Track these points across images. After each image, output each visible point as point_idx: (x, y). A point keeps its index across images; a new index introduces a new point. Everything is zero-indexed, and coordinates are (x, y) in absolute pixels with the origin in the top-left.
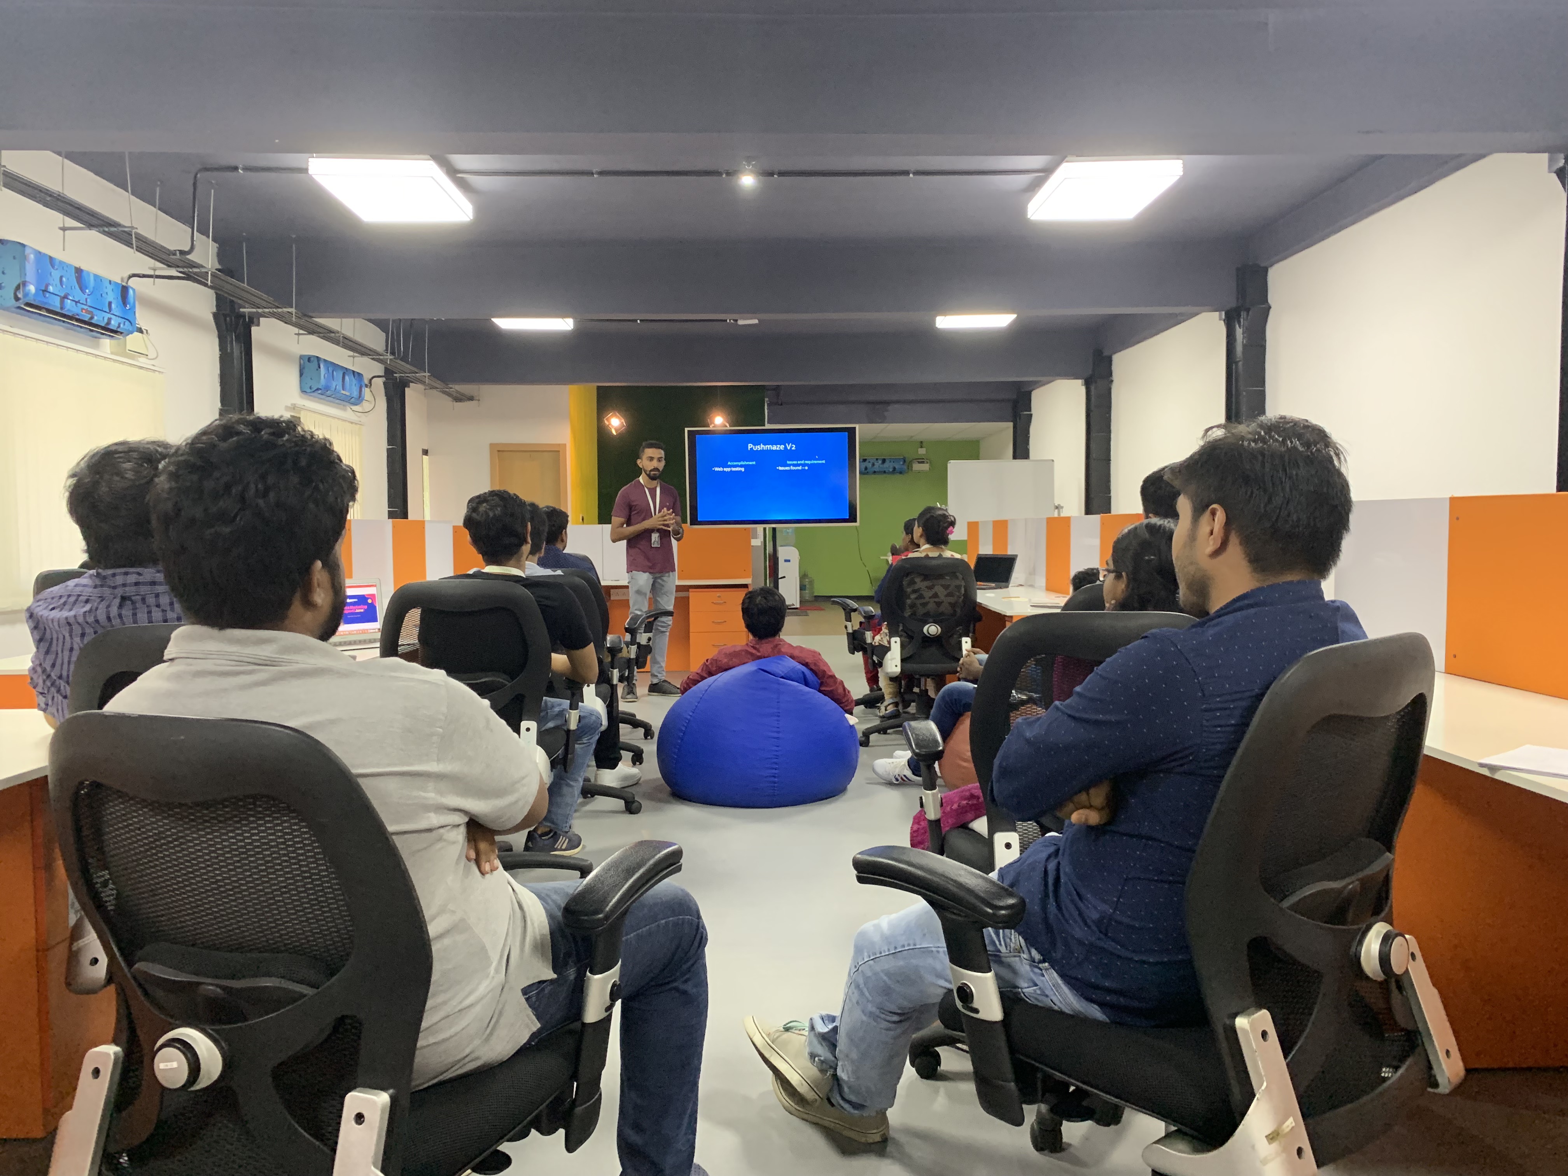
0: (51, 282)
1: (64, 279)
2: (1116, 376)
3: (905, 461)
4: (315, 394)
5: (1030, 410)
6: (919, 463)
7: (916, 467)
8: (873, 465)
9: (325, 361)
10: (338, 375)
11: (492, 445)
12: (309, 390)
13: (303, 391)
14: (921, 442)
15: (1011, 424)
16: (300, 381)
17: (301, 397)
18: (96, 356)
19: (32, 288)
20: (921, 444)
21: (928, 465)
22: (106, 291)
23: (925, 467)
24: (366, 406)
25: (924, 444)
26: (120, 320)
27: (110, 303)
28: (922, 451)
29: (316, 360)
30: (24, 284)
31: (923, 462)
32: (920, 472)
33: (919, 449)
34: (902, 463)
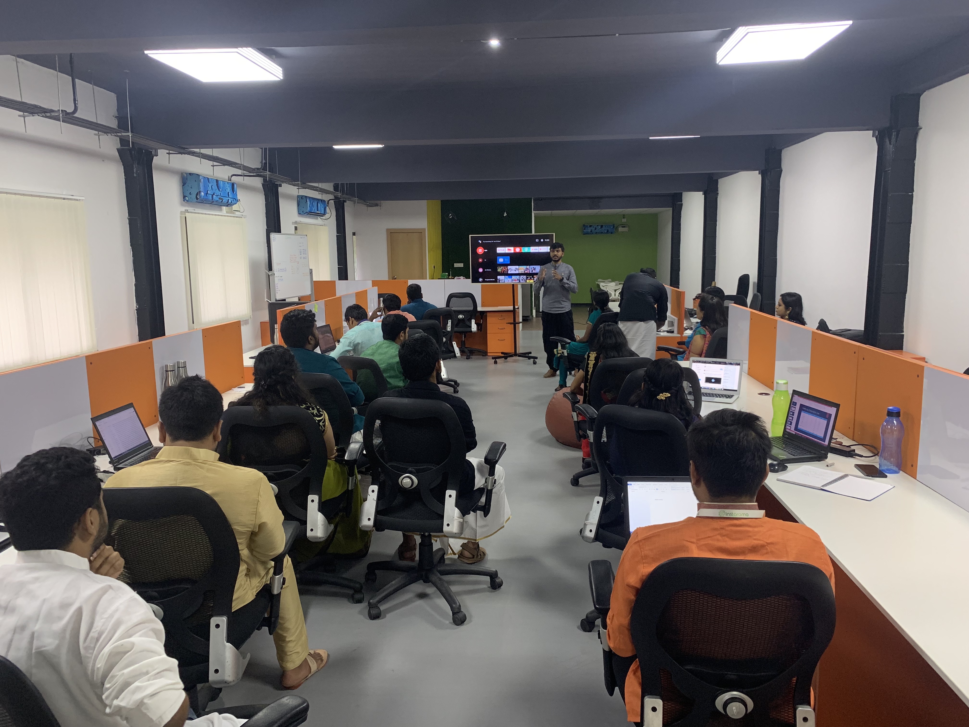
0: (209, 189)
1: (213, 187)
2: (720, 191)
3: (614, 226)
4: (306, 215)
5: (682, 201)
6: (623, 227)
7: (621, 229)
8: (596, 229)
9: (310, 198)
10: (315, 204)
11: (387, 230)
12: (302, 213)
13: (299, 214)
14: (624, 215)
15: (671, 209)
16: (298, 208)
17: (299, 217)
18: (222, 216)
19: (203, 194)
22: (227, 187)
23: (626, 229)
24: (327, 216)
26: (232, 199)
27: (228, 193)
29: (305, 198)
30: (200, 192)
32: (623, 232)
33: (623, 219)
34: (612, 227)
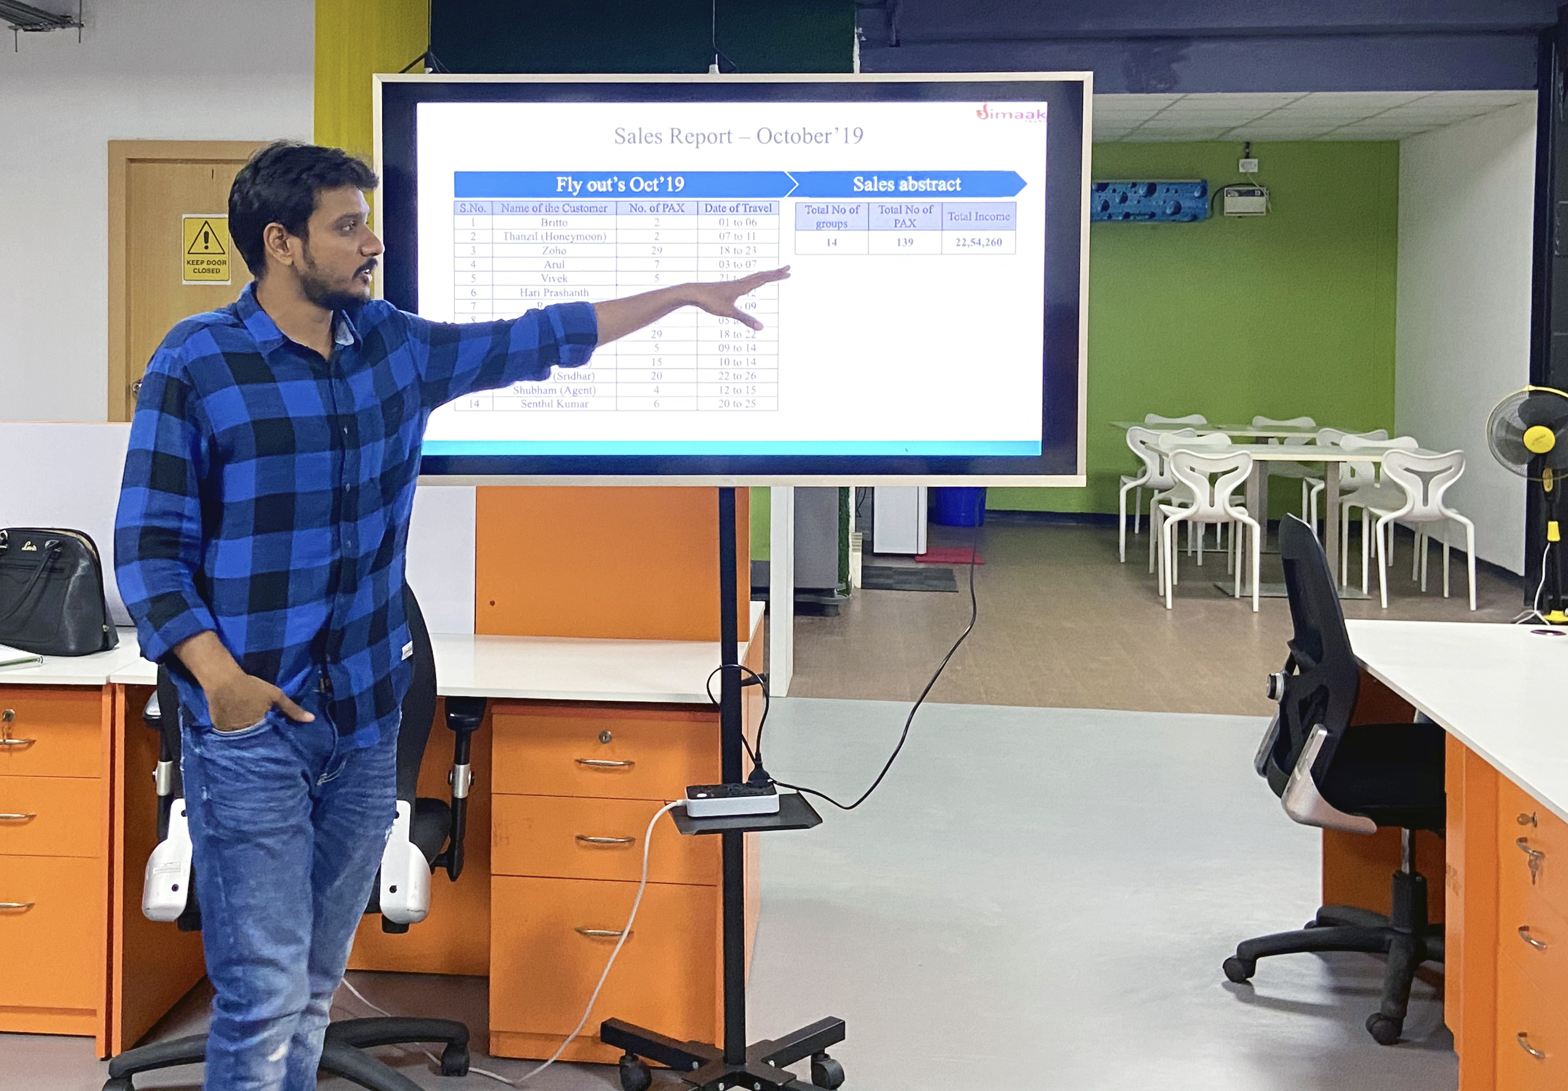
3: (1204, 192)
6: (1241, 194)
7: (1234, 204)
8: (1124, 199)
11: (114, 146)
14: (1248, 144)
20: (1248, 149)
21: (1263, 200)
23: (1255, 204)
25: (1254, 150)
28: (1250, 166)
31: (1252, 193)
32: (1241, 216)
33: (1242, 161)
34: (1196, 194)
